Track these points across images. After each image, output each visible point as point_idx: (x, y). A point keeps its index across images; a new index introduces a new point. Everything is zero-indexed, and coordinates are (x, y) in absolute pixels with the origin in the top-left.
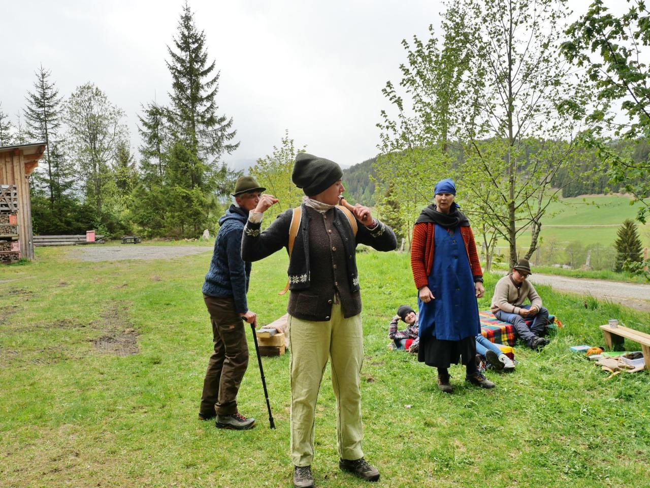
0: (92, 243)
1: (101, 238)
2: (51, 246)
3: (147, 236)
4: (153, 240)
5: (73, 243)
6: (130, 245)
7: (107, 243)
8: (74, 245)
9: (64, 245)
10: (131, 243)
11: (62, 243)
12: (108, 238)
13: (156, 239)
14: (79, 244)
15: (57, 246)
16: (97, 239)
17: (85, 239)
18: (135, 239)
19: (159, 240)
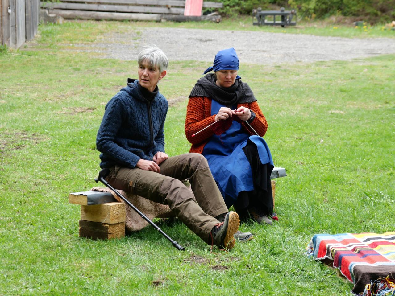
0: (195, 19)
1: (215, 10)
2: (112, 20)
3: (315, 11)
4: (327, 20)
5: (155, 17)
6: (273, 29)
7: (226, 22)
8: (158, 21)
9: (137, 21)
10: (274, 24)
11: (134, 16)
12: (230, 10)
13: (334, 18)
14: (168, 20)
15: (122, 20)
16: (206, 12)
17: (180, 10)
18: (283, 17)
19: (338, 23)
